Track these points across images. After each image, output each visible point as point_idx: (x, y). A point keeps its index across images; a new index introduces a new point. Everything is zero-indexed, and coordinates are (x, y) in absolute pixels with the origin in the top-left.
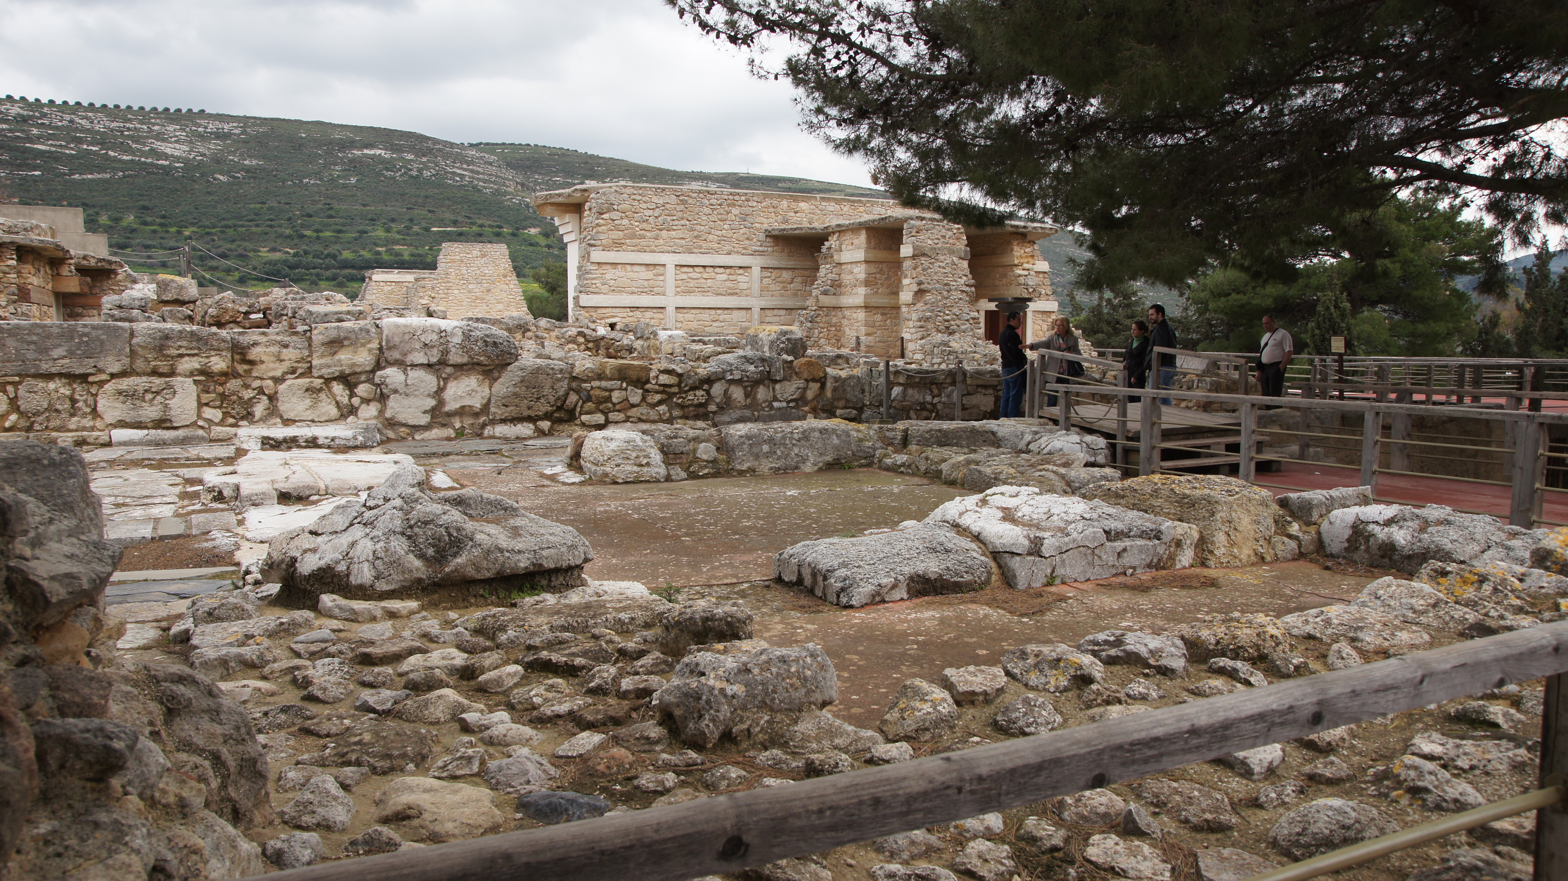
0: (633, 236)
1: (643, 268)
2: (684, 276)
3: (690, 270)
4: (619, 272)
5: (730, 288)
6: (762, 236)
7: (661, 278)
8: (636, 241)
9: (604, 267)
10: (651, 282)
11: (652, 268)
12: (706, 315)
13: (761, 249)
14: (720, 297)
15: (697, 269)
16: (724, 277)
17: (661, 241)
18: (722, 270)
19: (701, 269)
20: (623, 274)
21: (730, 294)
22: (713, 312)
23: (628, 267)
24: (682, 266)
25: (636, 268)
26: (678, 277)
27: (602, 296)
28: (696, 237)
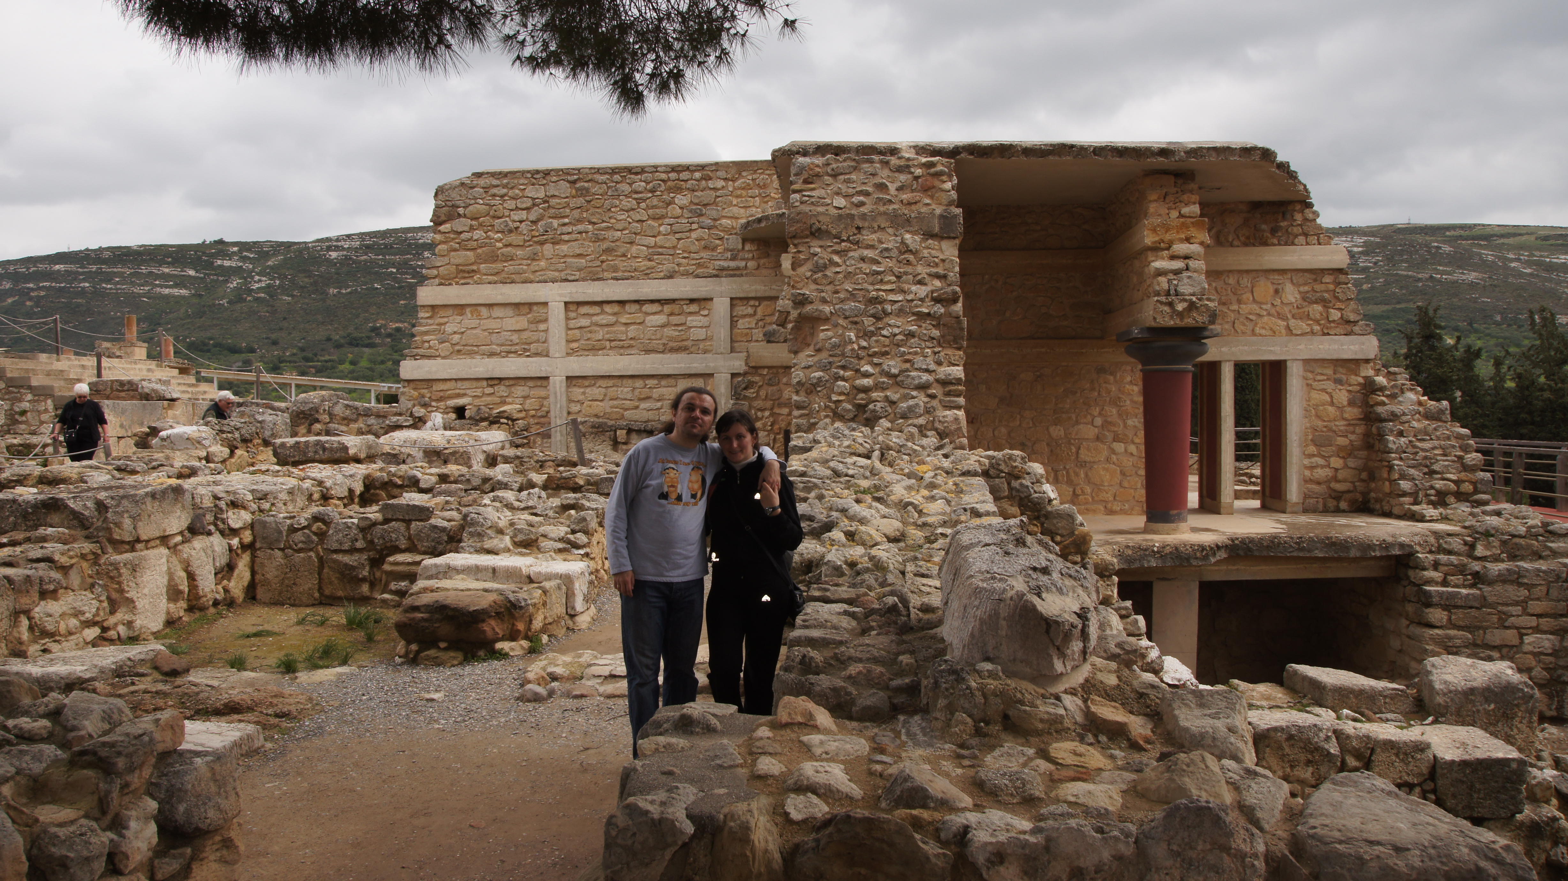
0: (493, 258)
1: (509, 312)
2: (584, 322)
3: (597, 309)
4: (469, 321)
5: (671, 339)
6: (735, 242)
7: (542, 327)
8: (499, 266)
9: (442, 313)
10: (525, 335)
11: (525, 309)
12: (624, 390)
13: (733, 264)
14: (652, 356)
15: (608, 308)
16: (661, 319)
17: (543, 264)
18: (656, 307)
19: (616, 308)
20: (474, 323)
21: (673, 350)
22: (639, 383)
23: (484, 311)
24: (579, 304)
25: (497, 312)
26: (572, 324)
27: (439, 361)
28: (607, 251)
